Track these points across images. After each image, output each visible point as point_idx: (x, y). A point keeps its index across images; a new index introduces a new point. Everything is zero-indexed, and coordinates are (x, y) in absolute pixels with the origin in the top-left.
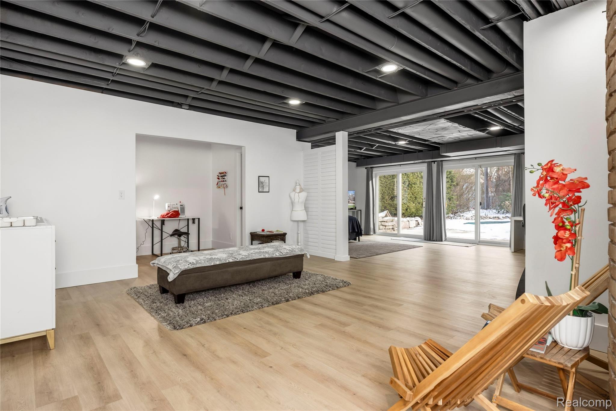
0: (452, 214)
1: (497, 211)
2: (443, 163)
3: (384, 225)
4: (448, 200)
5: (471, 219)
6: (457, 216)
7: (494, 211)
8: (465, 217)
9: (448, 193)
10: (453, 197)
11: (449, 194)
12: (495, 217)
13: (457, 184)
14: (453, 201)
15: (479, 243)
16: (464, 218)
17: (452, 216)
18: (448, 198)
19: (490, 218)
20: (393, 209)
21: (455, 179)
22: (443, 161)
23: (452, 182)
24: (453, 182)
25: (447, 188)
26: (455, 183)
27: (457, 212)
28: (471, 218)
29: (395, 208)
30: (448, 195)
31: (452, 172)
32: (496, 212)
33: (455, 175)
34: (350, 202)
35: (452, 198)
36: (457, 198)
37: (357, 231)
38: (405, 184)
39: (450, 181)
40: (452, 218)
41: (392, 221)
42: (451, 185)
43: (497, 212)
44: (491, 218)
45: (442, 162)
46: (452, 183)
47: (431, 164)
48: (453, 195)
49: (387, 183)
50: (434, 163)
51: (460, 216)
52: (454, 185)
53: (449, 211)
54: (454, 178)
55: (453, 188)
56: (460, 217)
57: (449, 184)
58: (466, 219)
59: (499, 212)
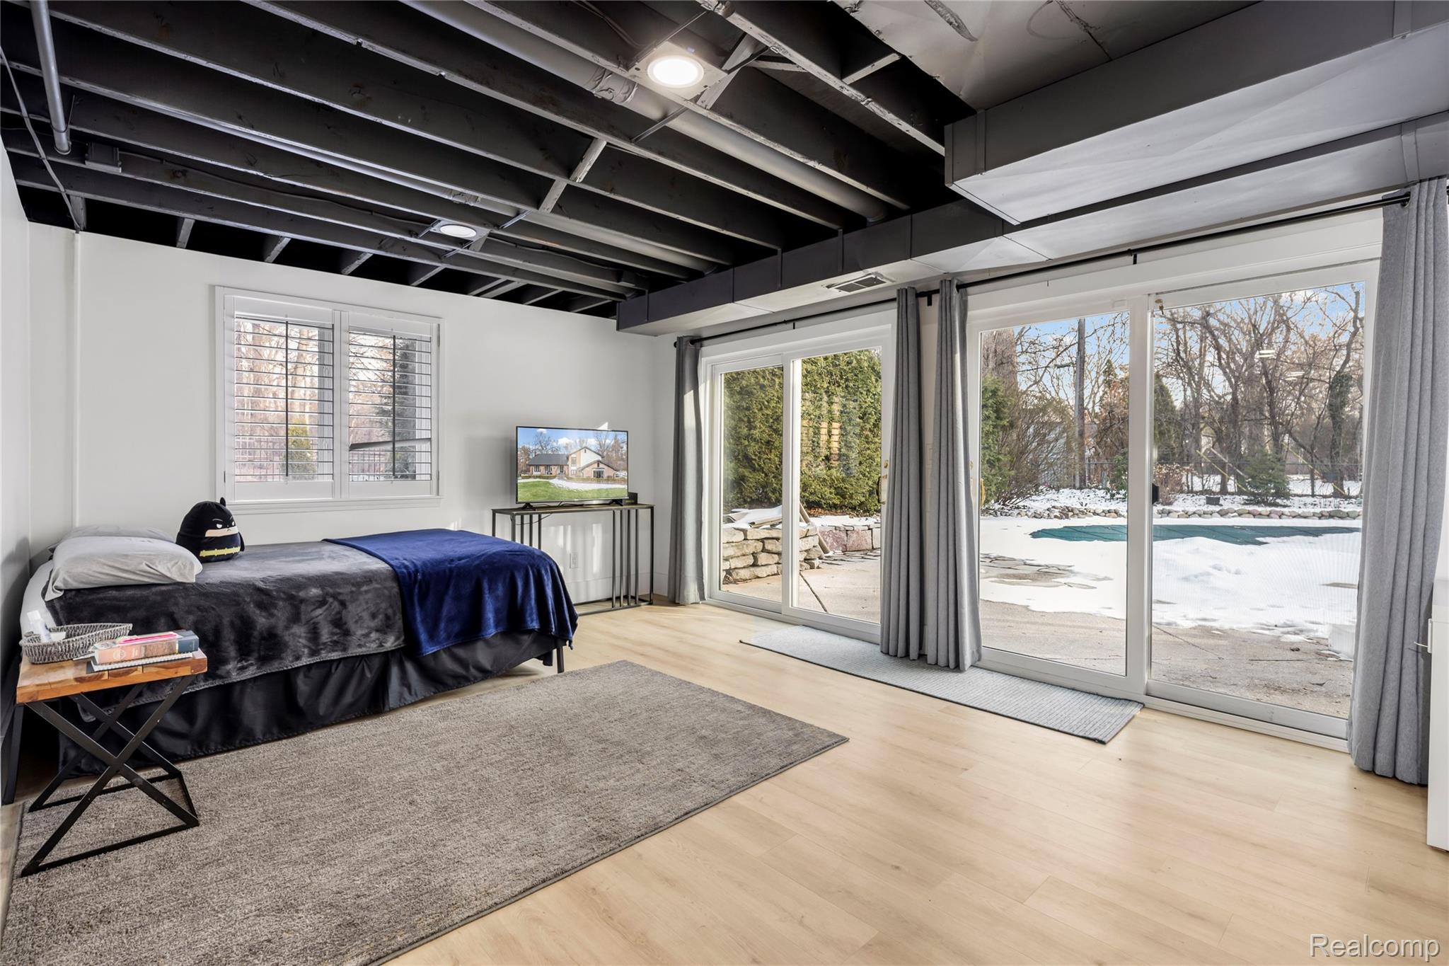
0: (997, 501)
1: (1109, 494)
2: (971, 300)
3: (775, 550)
4: (986, 466)
5: (1046, 515)
6: (1009, 508)
7: (1101, 493)
8: (1032, 511)
9: (987, 448)
10: (1000, 457)
11: (991, 451)
12: (1109, 512)
13: (1012, 425)
14: (1000, 469)
15: (1148, 701)
16: (1030, 514)
17: (997, 506)
18: (988, 462)
19: (1095, 513)
20: (831, 493)
21: (1006, 410)
22: (970, 290)
23: (998, 418)
24: (1001, 420)
25: (986, 434)
26: (1005, 422)
27: (1011, 499)
28: (1048, 512)
29: (835, 488)
30: (987, 452)
31: (1000, 393)
32: (1104, 495)
33: (1006, 399)
34: (605, 475)
35: (999, 460)
36: (1012, 461)
37: (535, 625)
38: (867, 419)
39: (993, 416)
40: (999, 513)
41: (806, 536)
42: (995, 427)
43: (1108, 496)
44: (1098, 514)
45: (967, 295)
46: (999, 422)
47: (917, 305)
48: (999, 454)
49: (809, 415)
50: (930, 303)
51: (1018, 508)
52: (1003, 426)
53: (991, 495)
54: (1004, 407)
55: (1001, 433)
56: (1016, 511)
57: (991, 422)
58: (1035, 517)
59: (1113, 496)
